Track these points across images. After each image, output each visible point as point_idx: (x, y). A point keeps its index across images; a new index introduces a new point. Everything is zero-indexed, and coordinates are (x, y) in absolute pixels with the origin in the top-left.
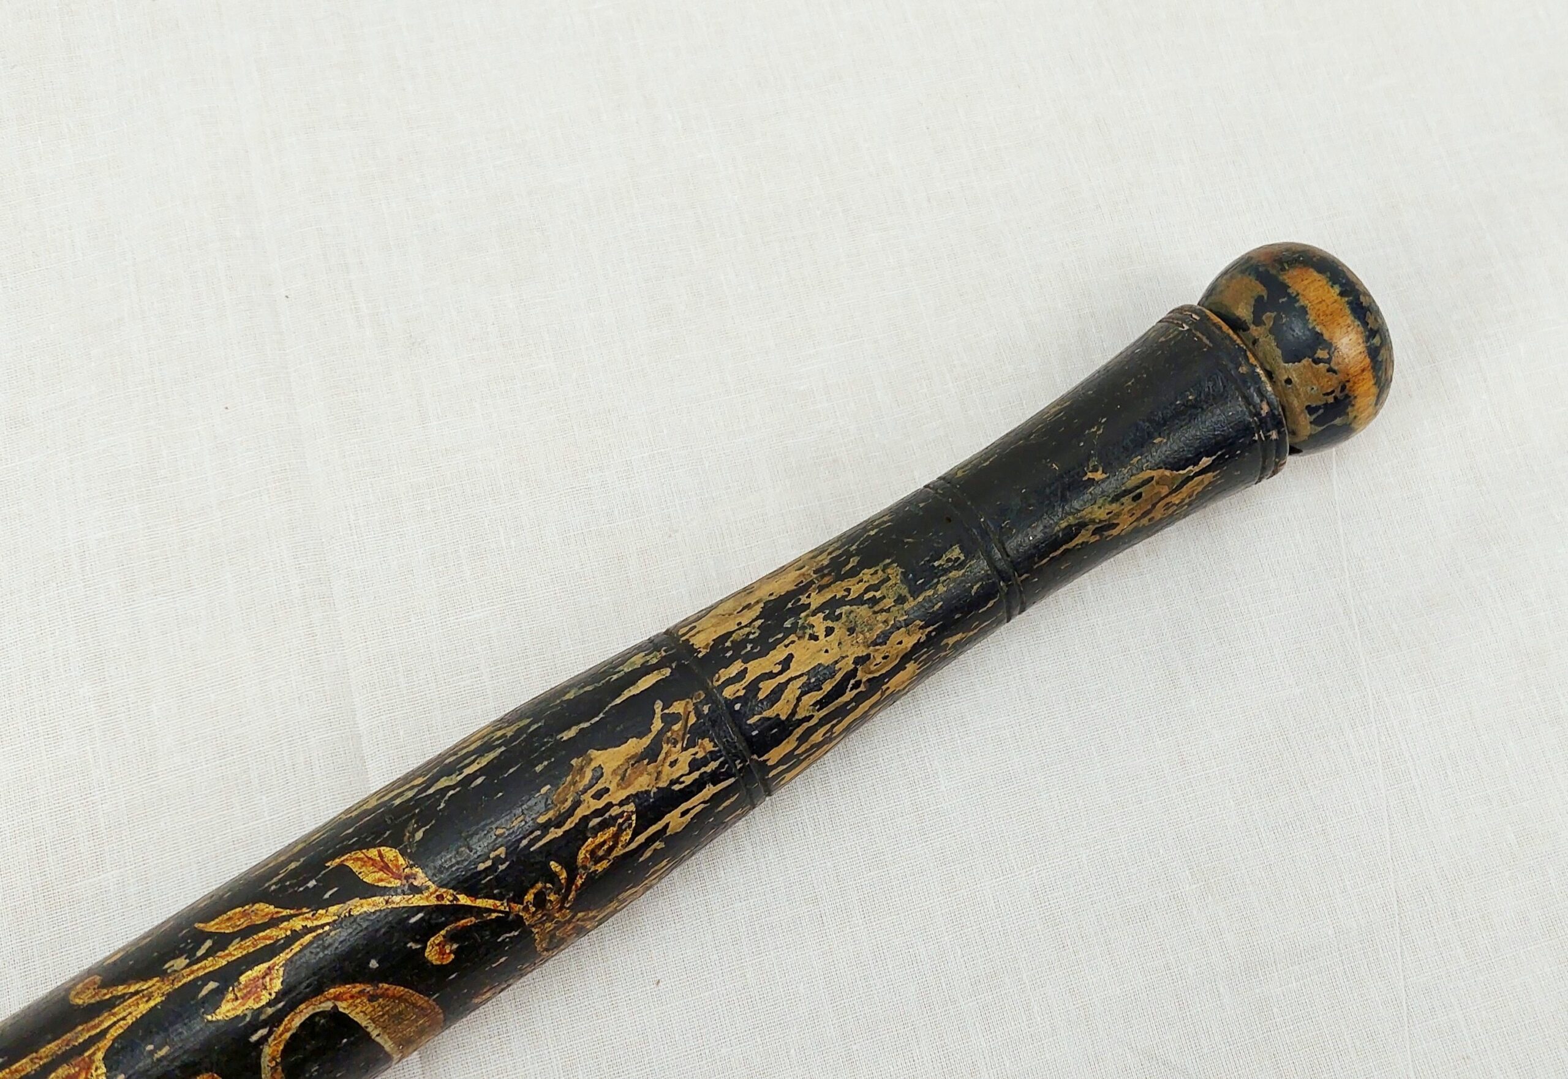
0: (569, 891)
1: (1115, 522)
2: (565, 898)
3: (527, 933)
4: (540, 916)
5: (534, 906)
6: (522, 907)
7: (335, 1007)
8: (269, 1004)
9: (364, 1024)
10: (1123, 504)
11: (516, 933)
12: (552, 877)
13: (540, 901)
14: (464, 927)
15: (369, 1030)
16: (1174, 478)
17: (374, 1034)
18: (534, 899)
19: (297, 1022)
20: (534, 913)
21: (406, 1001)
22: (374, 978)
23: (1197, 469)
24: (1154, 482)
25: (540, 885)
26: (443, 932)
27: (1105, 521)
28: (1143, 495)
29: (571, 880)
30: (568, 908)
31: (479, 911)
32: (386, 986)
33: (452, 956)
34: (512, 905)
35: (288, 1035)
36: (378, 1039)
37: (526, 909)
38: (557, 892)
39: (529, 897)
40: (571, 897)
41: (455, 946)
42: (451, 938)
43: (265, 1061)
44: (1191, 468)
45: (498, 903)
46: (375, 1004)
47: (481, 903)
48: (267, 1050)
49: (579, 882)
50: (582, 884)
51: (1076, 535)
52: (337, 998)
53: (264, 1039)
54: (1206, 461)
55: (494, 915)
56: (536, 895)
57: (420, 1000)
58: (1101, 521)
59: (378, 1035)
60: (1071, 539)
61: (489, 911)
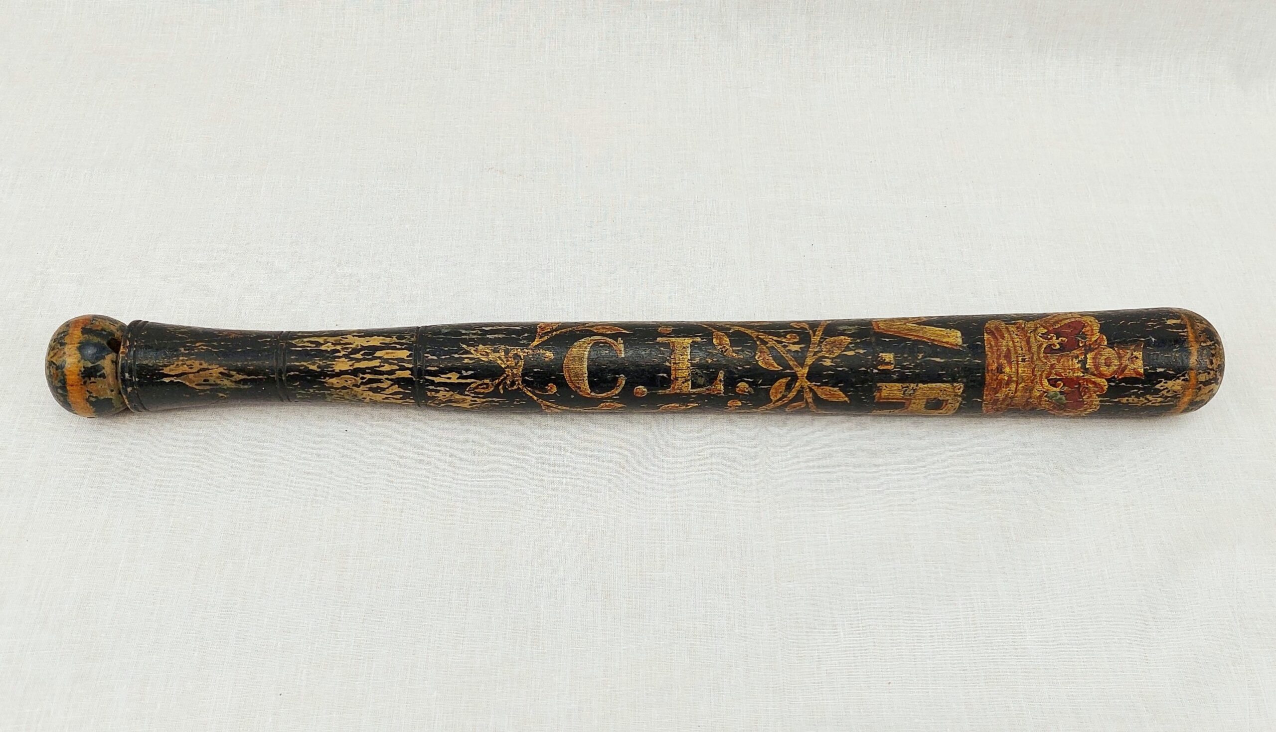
0: (502, 380)
1: (220, 375)
2: (505, 378)
3: (523, 375)
4: (516, 378)
5: (515, 384)
6: (520, 386)
7: (591, 392)
8: (608, 402)
9: (587, 381)
10: (214, 381)
11: (526, 377)
12: (504, 388)
13: (513, 384)
14: (540, 391)
15: (587, 378)
16: (184, 380)
17: (586, 375)
18: (514, 386)
19: (603, 395)
20: (517, 381)
21: (571, 380)
22: (575, 393)
23: (172, 379)
24: (196, 383)
25: (510, 389)
26: (547, 393)
27: (225, 378)
28: (203, 380)
29: (499, 384)
30: (506, 374)
31: (533, 393)
32: (573, 389)
33: (549, 385)
34: (522, 388)
35: (609, 393)
36: (587, 372)
37: (519, 384)
38: (506, 383)
39: (515, 387)
40: (503, 378)
41: (546, 387)
42: (547, 391)
43: (619, 390)
44: (175, 381)
45: (526, 392)
46: (579, 386)
47: (531, 395)
48: (617, 392)
49: (497, 381)
50: (496, 379)
51: (242, 380)
52: (589, 394)
53: (616, 395)
54: (167, 380)
55: (529, 389)
56: (513, 387)
57: (566, 375)
58: (228, 379)
59: (585, 374)
60: (244, 379)
61: (530, 391)
